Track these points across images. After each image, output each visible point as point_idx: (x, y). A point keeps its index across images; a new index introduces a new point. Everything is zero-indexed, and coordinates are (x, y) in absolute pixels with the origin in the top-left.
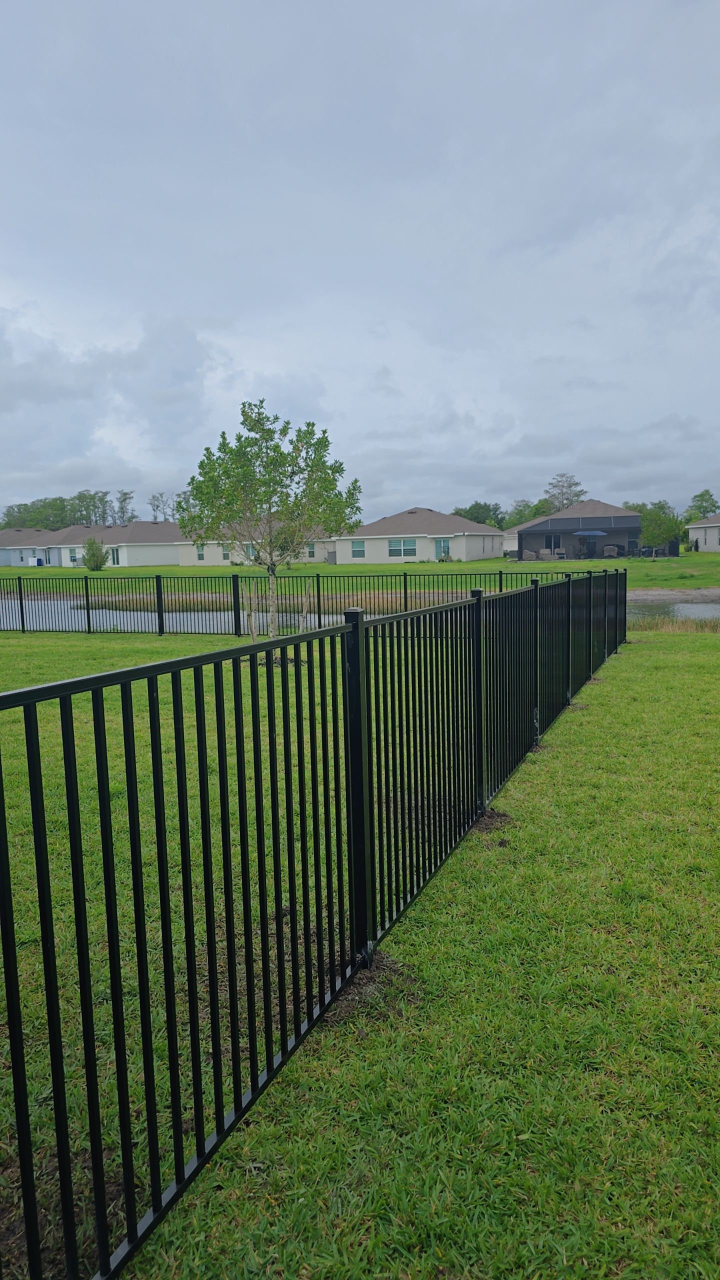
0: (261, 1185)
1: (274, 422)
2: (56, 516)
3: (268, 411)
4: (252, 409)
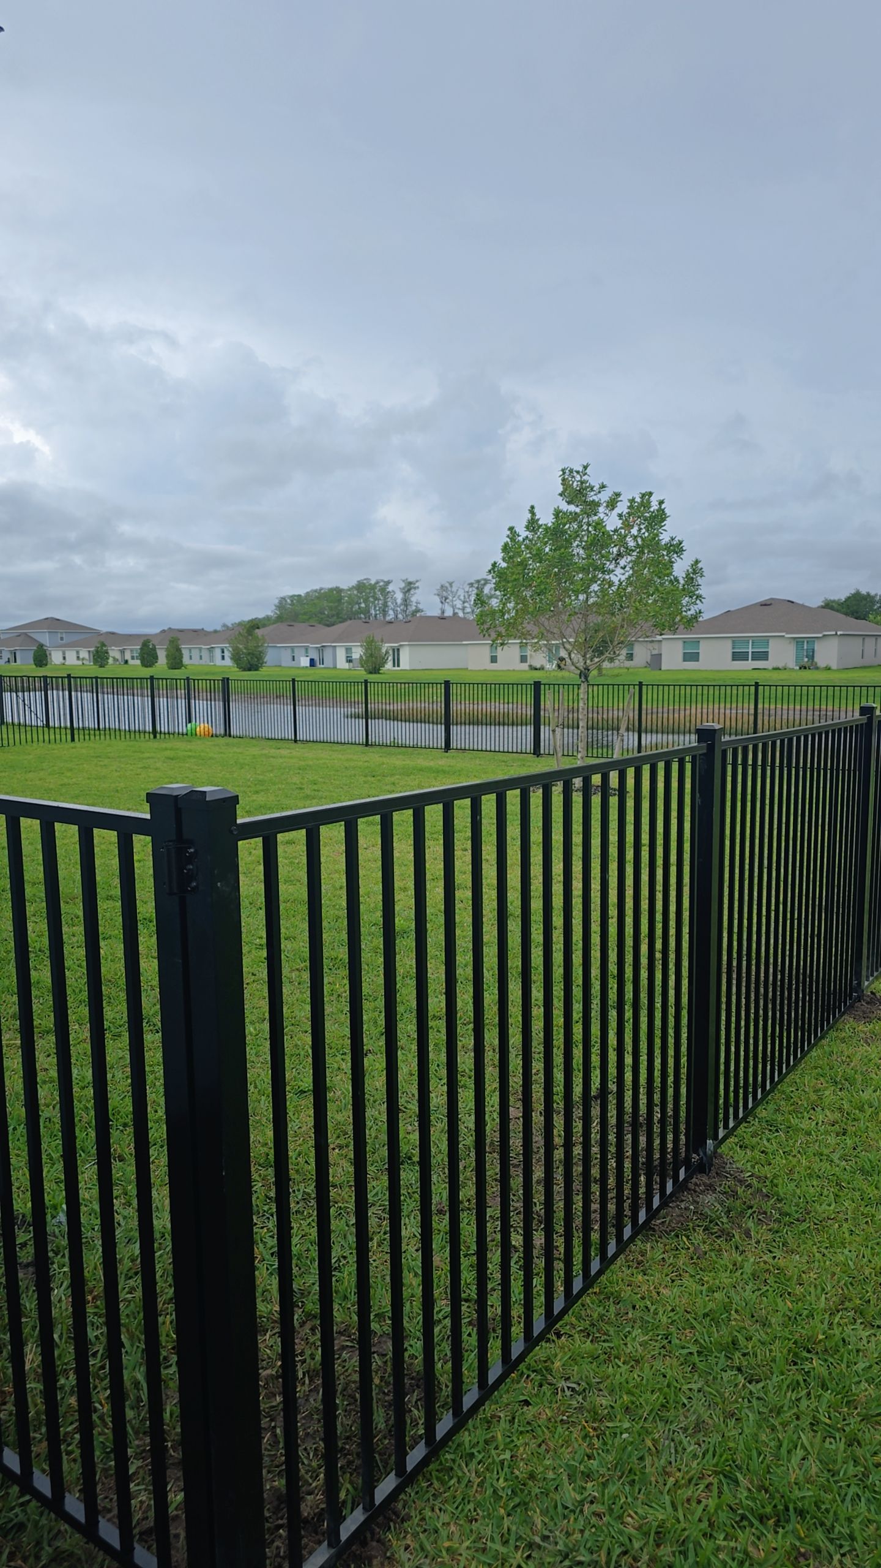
0: (575, 1409)
1: (600, 492)
2: (331, 609)
3: (593, 480)
4: (573, 477)
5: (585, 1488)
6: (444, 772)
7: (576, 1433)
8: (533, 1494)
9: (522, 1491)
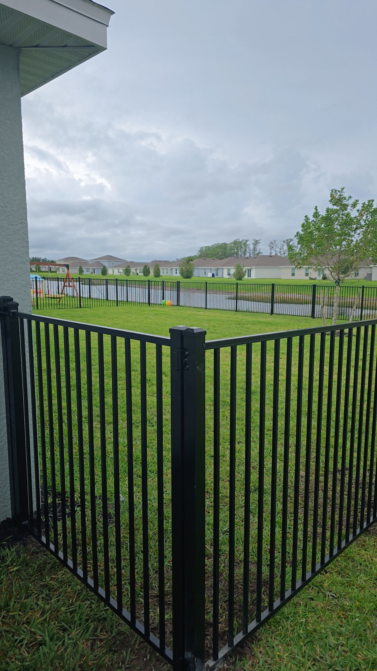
0: (334, 605)
1: (348, 200)
2: (222, 252)
3: (346, 195)
4: (337, 193)
5: (339, 639)
6: (271, 324)
7: (335, 615)
8: (316, 638)
9: (311, 636)
